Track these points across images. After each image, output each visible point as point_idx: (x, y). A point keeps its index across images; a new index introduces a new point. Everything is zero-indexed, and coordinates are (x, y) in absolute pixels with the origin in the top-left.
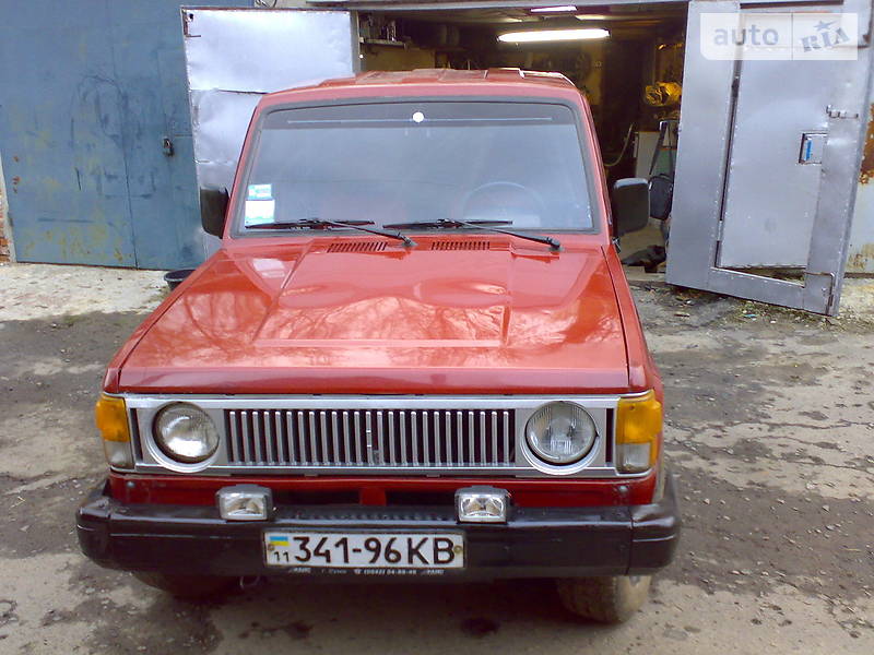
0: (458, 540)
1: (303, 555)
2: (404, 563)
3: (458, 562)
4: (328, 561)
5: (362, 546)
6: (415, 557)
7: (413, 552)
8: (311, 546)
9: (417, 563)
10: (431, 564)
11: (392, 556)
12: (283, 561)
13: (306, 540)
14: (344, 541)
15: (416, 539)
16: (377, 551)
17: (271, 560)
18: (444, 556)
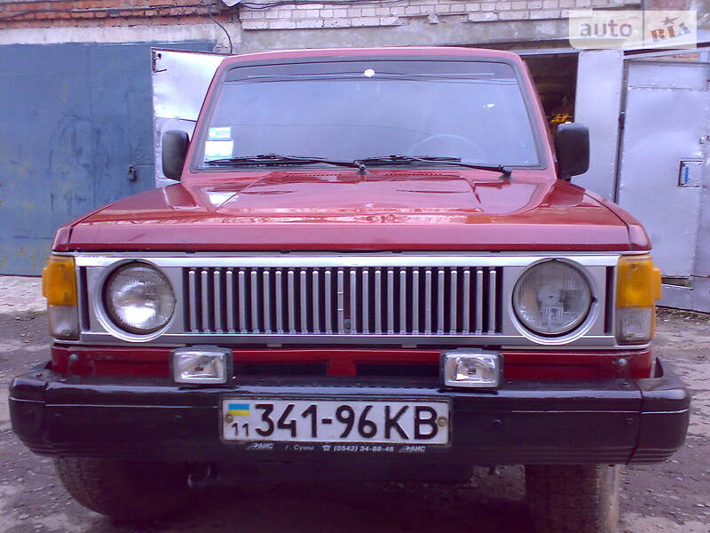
0: (442, 410)
1: (265, 427)
2: (379, 438)
3: (442, 438)
4: (294, 434)
5: (332, 417)
6: (393, 431)
7: (391, 423)
8: (275, 417)
9: (395, 437)
10: (412, 440)
11: (367, 429)
12: (242, 436)
13: (269, 408)
14: (313, 410)
15: (395, 407)
16: (350, 421)
17: (229, 434)
18: (425, 430)
